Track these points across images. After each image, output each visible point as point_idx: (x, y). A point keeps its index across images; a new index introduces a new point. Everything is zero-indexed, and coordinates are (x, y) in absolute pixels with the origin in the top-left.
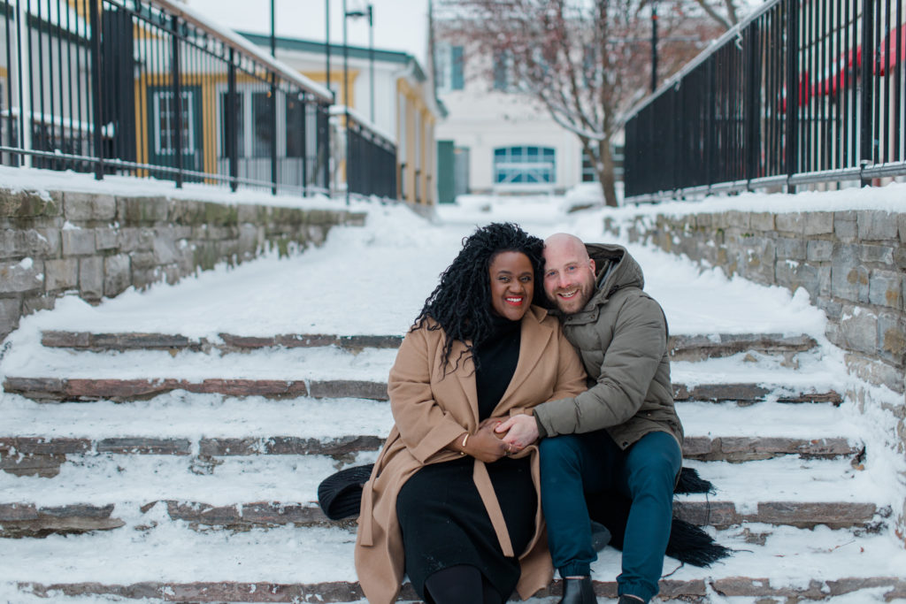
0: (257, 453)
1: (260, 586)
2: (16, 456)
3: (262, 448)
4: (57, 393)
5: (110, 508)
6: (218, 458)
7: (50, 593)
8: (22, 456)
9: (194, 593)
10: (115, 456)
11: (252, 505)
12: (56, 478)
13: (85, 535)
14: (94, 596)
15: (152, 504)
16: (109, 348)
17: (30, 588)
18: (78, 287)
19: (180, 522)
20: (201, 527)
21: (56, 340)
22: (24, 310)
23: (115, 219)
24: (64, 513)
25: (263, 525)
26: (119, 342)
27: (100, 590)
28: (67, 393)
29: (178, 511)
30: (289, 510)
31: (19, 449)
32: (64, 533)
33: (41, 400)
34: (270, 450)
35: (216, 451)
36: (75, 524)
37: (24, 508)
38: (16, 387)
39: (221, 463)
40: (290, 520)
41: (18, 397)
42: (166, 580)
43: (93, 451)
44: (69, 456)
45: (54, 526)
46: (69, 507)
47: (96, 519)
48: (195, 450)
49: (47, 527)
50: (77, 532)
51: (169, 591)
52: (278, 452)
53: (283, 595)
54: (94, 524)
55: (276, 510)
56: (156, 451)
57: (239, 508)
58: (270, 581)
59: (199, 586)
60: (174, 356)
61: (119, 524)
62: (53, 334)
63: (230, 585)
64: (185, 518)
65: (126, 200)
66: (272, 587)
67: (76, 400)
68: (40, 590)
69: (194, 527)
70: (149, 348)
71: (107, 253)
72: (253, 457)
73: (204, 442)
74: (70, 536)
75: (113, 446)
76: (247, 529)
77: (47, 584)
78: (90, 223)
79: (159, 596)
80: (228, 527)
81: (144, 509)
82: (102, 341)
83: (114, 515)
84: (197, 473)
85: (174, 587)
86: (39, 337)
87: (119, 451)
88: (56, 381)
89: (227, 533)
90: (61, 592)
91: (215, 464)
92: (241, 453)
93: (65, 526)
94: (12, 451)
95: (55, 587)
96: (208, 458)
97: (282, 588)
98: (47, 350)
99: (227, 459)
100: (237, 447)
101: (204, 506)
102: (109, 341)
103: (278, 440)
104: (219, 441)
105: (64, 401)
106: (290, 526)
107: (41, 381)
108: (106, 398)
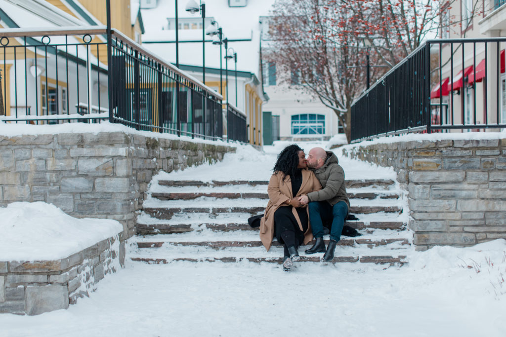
0: (229, 212)
1: (235, 242)
2: (159, 214)
3: (230, 211)
4: (167, 197)
5: (190, 225)
6: (217, 214)
7: (178, 245)
8: (161, 213)
9: (217, 244)
10: (188, 213)
11: (230, 224)
12: (171, 220)
13: (182, 234)
14: (190, 246)
15: (202, 224)
16: (178, 185)
17: (173, 244)
18: (162, 169)
19: (209, 229)
20: (215, 230)
21: (162, 183)
22: (153, 174)
23: (170, 147)
24: (177, 227)
25: (233, 230)
26: (182, 183)
27: (192, 244)
28: (169, 197)
29: (209, 226)
30: (240, 225)
31: (160, 212)
32: (177, 233)
33: (162, 200)
34: (233, 211)
35: (216, 212)
36: (180, 230)
37: (166, 225)
38: (155, 196)
39: (218, 215)
40: (240, 228)
41: (156, 199)
42: (209, 241)
43: (182, 212)
44: (174, 214)
45: (174, 230)
46: (179, 225)
47: (187, 228)
48: (211, 211)
49: (172, 231)
50: (180, 232)
51: (210, 244)
52: (235, 212)
53: (241, 244)
54: (186, 230)
55: (236, 225)
56: (200, 212)
57: (226, 225)
58: (238, 241)
59: (218, 242)
60: (199, 187)
61: (192, 230)
62: (162, 181)
63: (227, 242)
64: (211, 228)
65: (172, 141)
66: (238, 242)
67: (172, 199)
68: (176, 244)
69: (213, 231)
70: (191, 185)
71: (169, 158)
72: (227, 213)
73: (213, 209)
74: (178, 234)
75: (187, 210)
76: (228, 231)
77: (178, 242)
78: (165, 148)
79: (207, 245)
80: (223, 230)
81: (199, 226)
82: (177, 183)
83: (191, 227)
84: (212, 218)
85: (212, 243)
86: (158, 182)
87: (189, 212)
88: (167, 194)
89: (223, 232)
90: (181, 245)
91: (216, 215)
92: (224, 212)
93: (177, 230)
94: (158, 212)
95: (180, 243)
96: (214, 214)
97: (241, 243)
98: (160, 186)
99: (220, 214)
100: (223, 210)
101: (216, 224)
102: (179, 183)
103: (235, 208)
104: (218, 209)
105: (169, 200)
106: (240, 230)
107: (162, 194)
108: (181, 199)
